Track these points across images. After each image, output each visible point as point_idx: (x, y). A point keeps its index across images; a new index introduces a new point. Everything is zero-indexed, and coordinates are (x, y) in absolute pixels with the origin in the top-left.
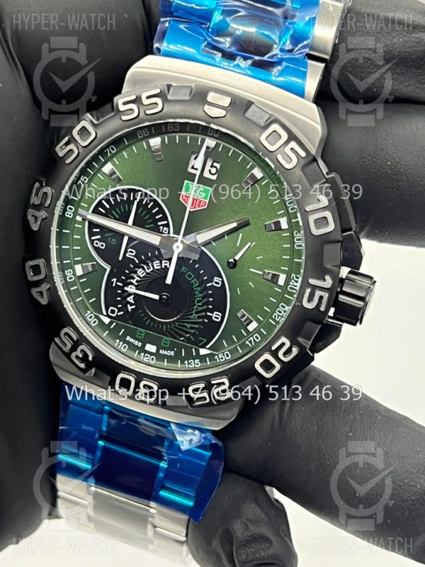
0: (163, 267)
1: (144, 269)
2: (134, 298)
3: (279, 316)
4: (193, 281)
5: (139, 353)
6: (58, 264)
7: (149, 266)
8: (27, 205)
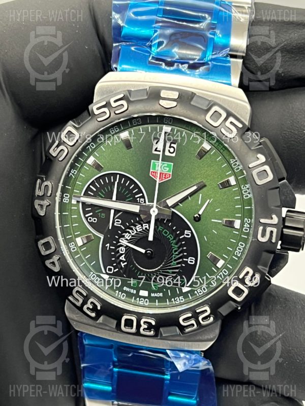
0: (144, 229)
1: (129, 233)
2: (125, 257)
3: (239, 252)
4: (169, 236)
5: (135, 299)
6: (63, 240)
7: (133, 230)
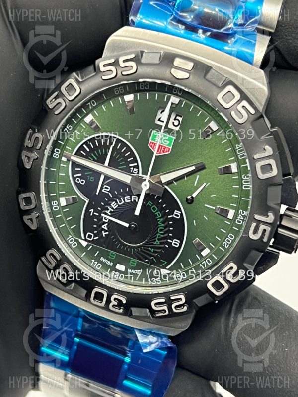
0: (132, 201)
1: (116, 202)
2: (107, 226)
3: (228, 244)
4: (157, 213)
5: (110, 272)
6: (46, 197)
7: (120, 199)
8: (21, 147)
